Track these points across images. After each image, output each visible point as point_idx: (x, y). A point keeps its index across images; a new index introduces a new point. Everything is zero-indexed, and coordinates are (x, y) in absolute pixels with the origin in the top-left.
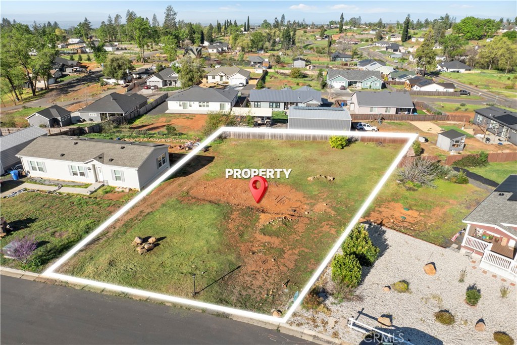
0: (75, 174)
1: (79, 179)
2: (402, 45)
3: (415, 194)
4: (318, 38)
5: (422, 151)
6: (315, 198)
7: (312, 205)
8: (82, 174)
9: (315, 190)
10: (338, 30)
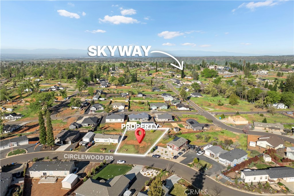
0: (105, 141)
1: (106, 142)
2: (182, 80)
3: (165, 141)
4: (147, 75)
5: (170, 132)
6: (148, 143)
7: (148, 144)
8: (107, 141)
9: (148, 141)
10: (155, 70)
